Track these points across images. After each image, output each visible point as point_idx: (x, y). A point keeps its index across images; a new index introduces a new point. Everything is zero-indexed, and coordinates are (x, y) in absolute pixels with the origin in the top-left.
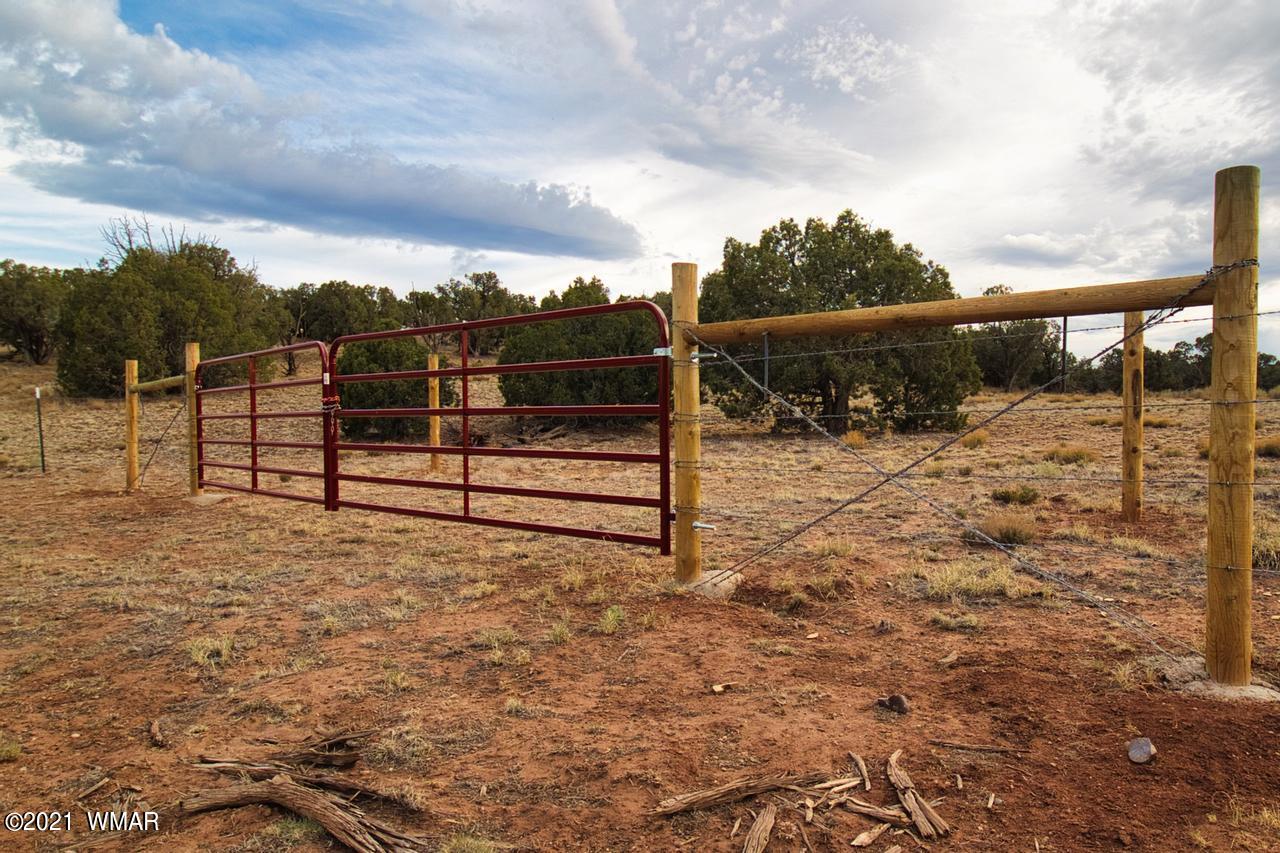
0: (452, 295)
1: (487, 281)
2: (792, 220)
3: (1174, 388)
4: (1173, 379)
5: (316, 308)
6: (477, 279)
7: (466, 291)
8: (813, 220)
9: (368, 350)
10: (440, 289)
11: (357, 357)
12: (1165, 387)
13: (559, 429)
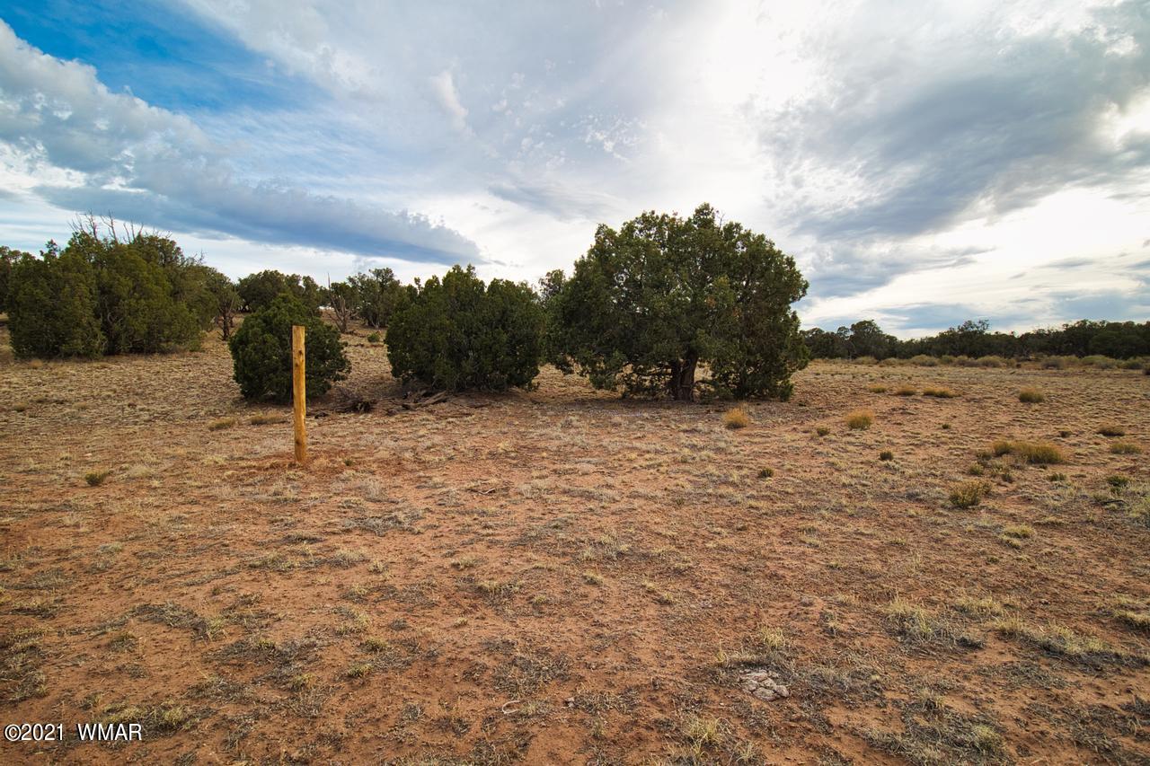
0: (360, 284)
1: (385, 274)
2: (653, 213)
3: (842, 356)
4: (840, 352)
5: (254, 290)
6: (378, 273)
7: (370, 281)
8: (667, 216)
9: (265, 321)
10: (351, 280)
11: (253, 326)
12: (837, 356)
13: (441, 395)
